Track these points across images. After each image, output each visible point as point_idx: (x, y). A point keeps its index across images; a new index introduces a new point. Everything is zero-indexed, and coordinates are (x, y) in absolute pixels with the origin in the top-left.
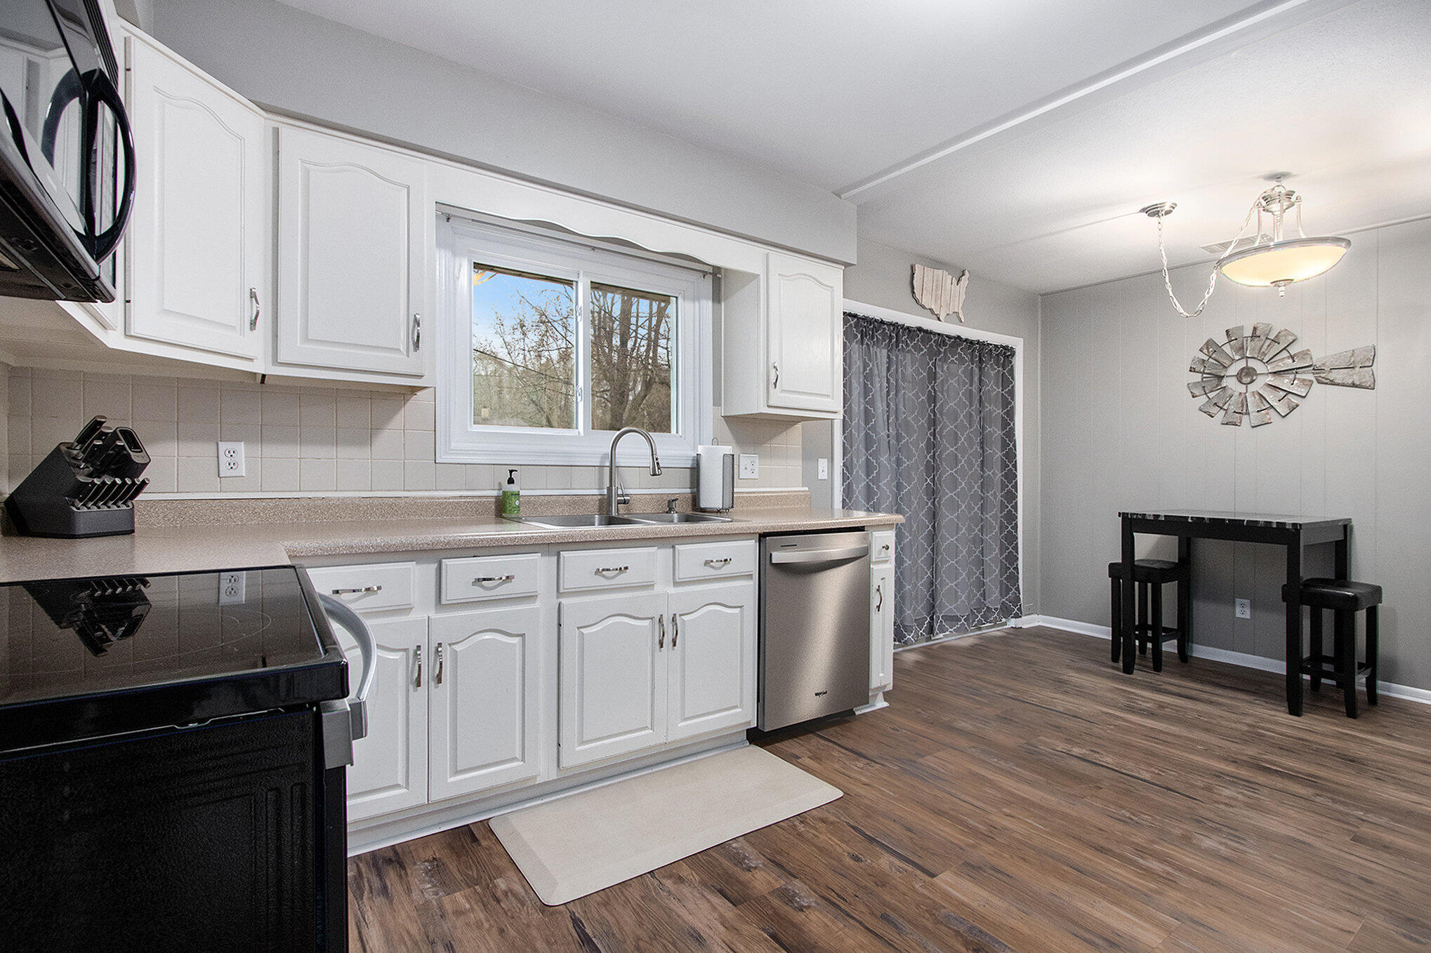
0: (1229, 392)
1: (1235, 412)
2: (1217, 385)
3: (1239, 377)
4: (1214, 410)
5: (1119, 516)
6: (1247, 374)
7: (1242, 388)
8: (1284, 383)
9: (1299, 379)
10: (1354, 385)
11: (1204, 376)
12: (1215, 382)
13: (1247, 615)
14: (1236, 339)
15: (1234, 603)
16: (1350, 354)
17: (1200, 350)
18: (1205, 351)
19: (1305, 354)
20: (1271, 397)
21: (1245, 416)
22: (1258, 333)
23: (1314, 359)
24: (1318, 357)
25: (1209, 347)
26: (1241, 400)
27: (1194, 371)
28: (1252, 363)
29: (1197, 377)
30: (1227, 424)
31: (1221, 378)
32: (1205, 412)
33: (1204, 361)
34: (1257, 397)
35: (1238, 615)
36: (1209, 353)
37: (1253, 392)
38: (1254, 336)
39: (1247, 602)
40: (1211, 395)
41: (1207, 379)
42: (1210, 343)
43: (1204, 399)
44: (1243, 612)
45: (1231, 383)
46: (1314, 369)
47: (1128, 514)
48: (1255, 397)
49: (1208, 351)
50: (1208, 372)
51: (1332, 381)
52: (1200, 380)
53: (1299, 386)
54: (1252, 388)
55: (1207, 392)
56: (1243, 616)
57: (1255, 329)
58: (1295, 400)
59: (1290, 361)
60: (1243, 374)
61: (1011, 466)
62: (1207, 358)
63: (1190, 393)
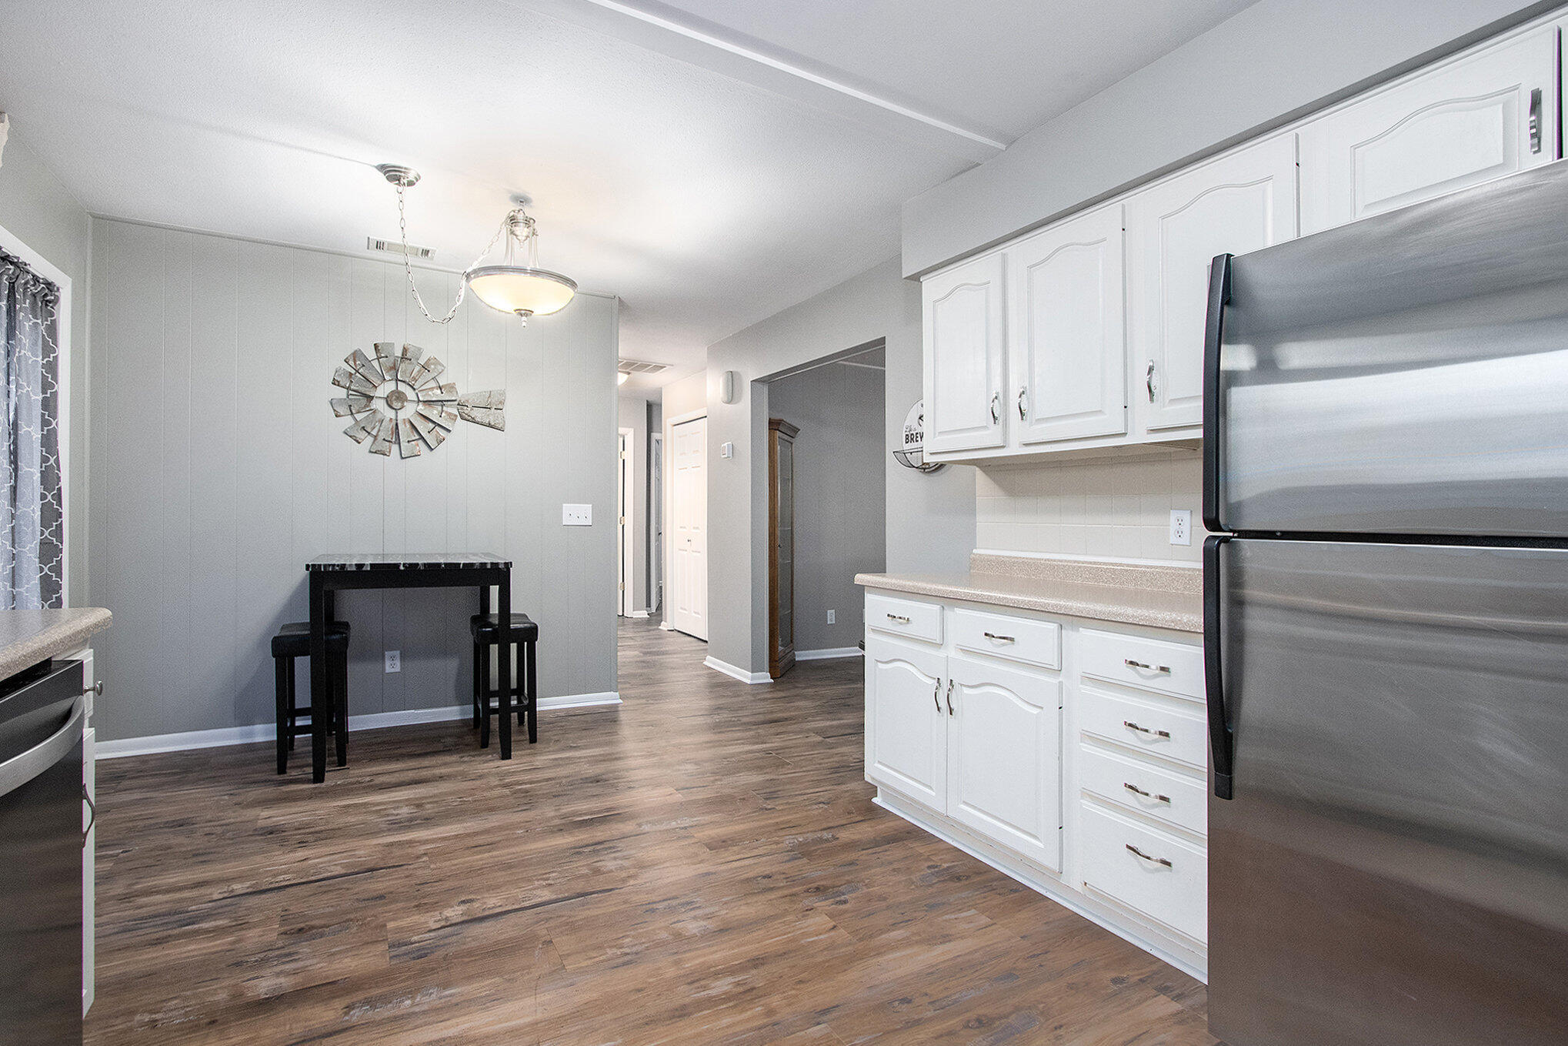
0: (379, 416)
1: (384, 439)
2: (366, 406)
3: (388, 401)
4: (361, 435)
5: (307, 569)
6: (395, 399)
7: (391, 414)
8: (433, 413)
9: (446, 412)
10: (490, 426)
11: (350, 392)
12: (364, 401)
13: (398, 669)
14: (387, 357)
15: (383, 656)
16: (488, 395)
17: (345, 361)
18: (351, 363)
19: (451, 387)
20: (423, 427)
21: (393, 445)
22: (408, 356)
23: (460, 395)
24: (462, 392)
25: (356, 359)
26: (391, 427)
27: (338, 385)
28: (402, 387)
29: (341, 393)
30: (375, 452)
31: (370, 398)
32: (350, 436)
33: (351, 374)
34: (408, 426)
35: (388, 669)
36: (356, 366)
37: (404, 420)
38: (404, 357)
39: (397, 653)
40: (359, 417)
41: (353, 397)
42: (356, 355)
43: (348, 421)
44: (392, 665)
45: (379, 405)
46: (458, 405)
47: (320, 565)
48: (406, 426)
49: (355, 363)
50: (355, 388)
51: (473, 418)
52: (345, 397)
53: (446, 420)
54: (402, 415)
55: (354, 411)
56: (393, 670)
57: (405, 350)
58: (443, 433)
59: (439, 391)
60: (394, 397)
61: (49, 497)
62: (353, 372)
63: (333, 411)
